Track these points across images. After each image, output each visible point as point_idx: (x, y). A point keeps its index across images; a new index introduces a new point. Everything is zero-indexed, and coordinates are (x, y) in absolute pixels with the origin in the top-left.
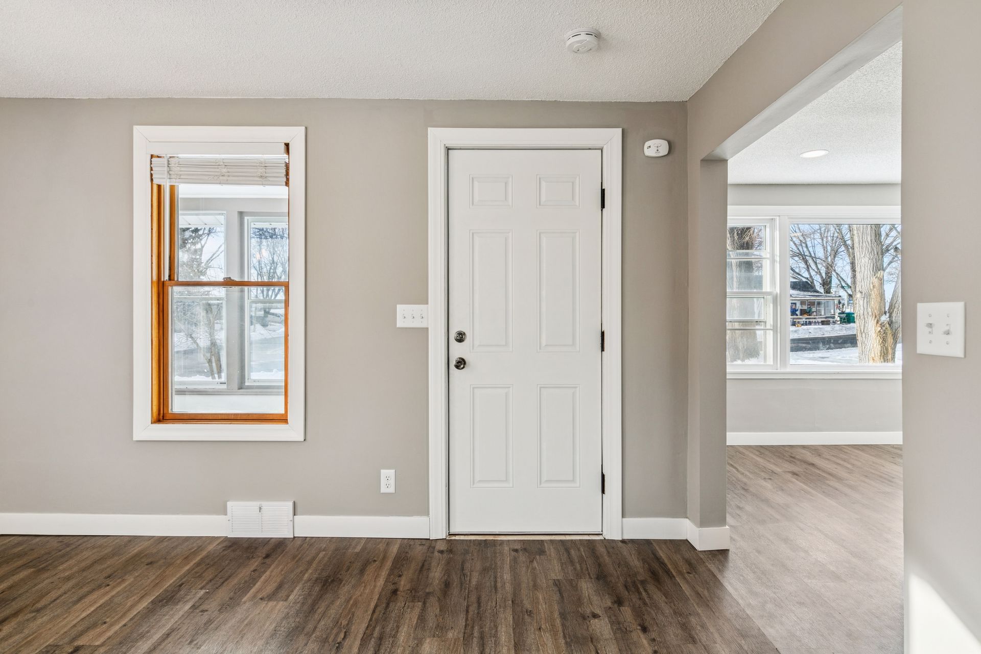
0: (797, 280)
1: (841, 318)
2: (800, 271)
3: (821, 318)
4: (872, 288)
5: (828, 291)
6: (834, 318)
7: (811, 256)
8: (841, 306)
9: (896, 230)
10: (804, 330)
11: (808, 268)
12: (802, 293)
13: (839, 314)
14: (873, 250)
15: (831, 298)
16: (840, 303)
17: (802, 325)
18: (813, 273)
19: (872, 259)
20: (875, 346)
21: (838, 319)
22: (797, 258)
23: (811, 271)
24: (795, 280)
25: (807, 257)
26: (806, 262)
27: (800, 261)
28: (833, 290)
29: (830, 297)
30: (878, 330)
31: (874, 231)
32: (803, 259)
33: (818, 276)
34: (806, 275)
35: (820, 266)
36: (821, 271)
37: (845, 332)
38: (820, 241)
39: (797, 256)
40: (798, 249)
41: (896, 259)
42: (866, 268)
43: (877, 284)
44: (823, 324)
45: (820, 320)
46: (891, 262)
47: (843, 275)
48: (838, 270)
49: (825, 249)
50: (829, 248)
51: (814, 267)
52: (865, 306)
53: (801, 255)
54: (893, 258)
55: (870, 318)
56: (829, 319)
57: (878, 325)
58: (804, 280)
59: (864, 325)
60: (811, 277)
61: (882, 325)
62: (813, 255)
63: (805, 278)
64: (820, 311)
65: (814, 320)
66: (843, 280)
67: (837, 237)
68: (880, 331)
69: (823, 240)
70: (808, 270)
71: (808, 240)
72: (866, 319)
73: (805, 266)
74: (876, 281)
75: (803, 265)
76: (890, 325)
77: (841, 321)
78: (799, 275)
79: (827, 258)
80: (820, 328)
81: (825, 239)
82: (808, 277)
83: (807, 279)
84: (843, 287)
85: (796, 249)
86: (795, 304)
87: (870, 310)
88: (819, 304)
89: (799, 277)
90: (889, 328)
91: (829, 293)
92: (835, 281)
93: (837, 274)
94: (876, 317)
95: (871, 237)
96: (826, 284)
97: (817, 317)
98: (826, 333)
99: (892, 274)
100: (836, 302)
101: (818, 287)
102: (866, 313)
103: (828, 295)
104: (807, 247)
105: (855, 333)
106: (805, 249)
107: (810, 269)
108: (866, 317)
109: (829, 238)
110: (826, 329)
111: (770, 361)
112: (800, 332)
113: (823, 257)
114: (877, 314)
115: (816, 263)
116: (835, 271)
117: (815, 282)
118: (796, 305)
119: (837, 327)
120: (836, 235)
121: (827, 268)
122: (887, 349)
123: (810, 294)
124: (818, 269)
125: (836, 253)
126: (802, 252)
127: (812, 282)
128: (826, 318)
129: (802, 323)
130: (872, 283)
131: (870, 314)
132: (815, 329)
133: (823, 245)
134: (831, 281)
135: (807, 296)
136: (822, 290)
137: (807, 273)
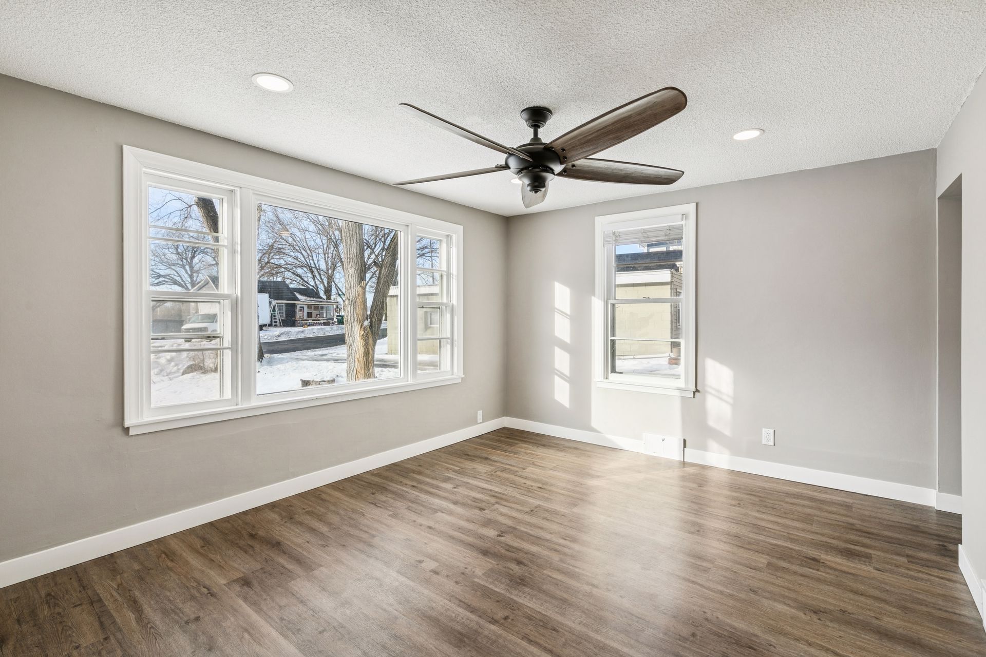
0: (304, 287)
1: (338, 320)
2: (308, 280)
3: (323, 320)
4: (357, 295)
5: (329, 298)
6: (333, 319)
7: (316, 268)
8: (338, 309)
9: (375, 254)
10: (309, 330)
11: (314, 277)
12: (309, 299)
13: (337, 316)
14: (358, 261)
15: (331, 304)
16: (337, 307)
17: (309, 326)
18: (318, 283)
19: (357, 270)
20: (359, 348)
21: (336, 320)
22: (305, 269)
23: (316, 280)
25: (313, 269)
26: (312, 272)
27: (308, 272)
28: (333, 297)
29: (330, 302)
30: (362, 334)
31: (358, 245)
32: (310, 269)
33: (322, 285)
34: (312, 283)
35: (323, 277)
36: (324, 281)
37: (340, 331)
38: (323, 256)
39: (305, 267)
40: (306, 261)
41: (375, 275)
42: (353, 278)
43: (361, 293)
44: (324, 325)
45: (322, 322)
46: (371, 278)
47: (340, 285)
48: (336, 281)
49: (326, 262)
50: (329, 262)
51: (319, 278)
52: (352, 312)
53: (308, 266)
54: (373, 275)
55: (356, 323)
56: (329, 321)
57: (362, 329)
58: (311, 287)
59: (351, 329)
60: (316, 285)
61: (365, 330)
62: (318, 267)
63: (312, 286)
64: (323, 314)
65: (318, 322)
66: (340, 289)
67: (336, 255)
68: (363, 335)
69: (325, 255)
70: (314, 280)
71: (314, 254)
72: (353, 324)
73: (312, 276)
74: (360, 289)
75: (310, 275)
76: (370, 329)
77: (338, 322)
78: (307, 283)
79: (328, 270)
80: (322, 329)
81: (326, 255)
83: (313, 286)
84: (339, 295)
85: (304, 261)
86: (303, 307)
87: (356, 315)
88: (322, 308)
89: (307, 284)
90: (370, 332)
91: (330, 299)
92: (334, 291)
93: (336, 284)
94: (360, 322)
95: (356, 249)
96: (328, 291)
97: (320, 319)
98: (326, 333)
99: (372, 287)
100: (335, 307)
101: (322, 294)
102: (352, 318)
103: (329, 300)
104: (313, 260)
105: (345, 332)
106: (312, 262)
107: (316, 278)
108: (352, 322)
109: (330, 254)
110: (327, 329)
112: (306, 332)
113: (325, 270)
114: (361, 319)
115: (320, 274)
116: (334, 281)
117: (319, 290)
118: (304, 309)
119: (335, 327)
120: (335, 252)
121: (328, 279)
122: (368, 351)
123: (315, 299)
124: (321, 279)
125: (334, 267)
126: (309, 263)
127: (317, 290)
128: (327, 319)
129: (309, 324)
130: (358, 292)
131: (356, 319)
132: (318, 329)
133: (325, 260)
134: (331, 289)
136: (324, 297)
137: (313, 282)
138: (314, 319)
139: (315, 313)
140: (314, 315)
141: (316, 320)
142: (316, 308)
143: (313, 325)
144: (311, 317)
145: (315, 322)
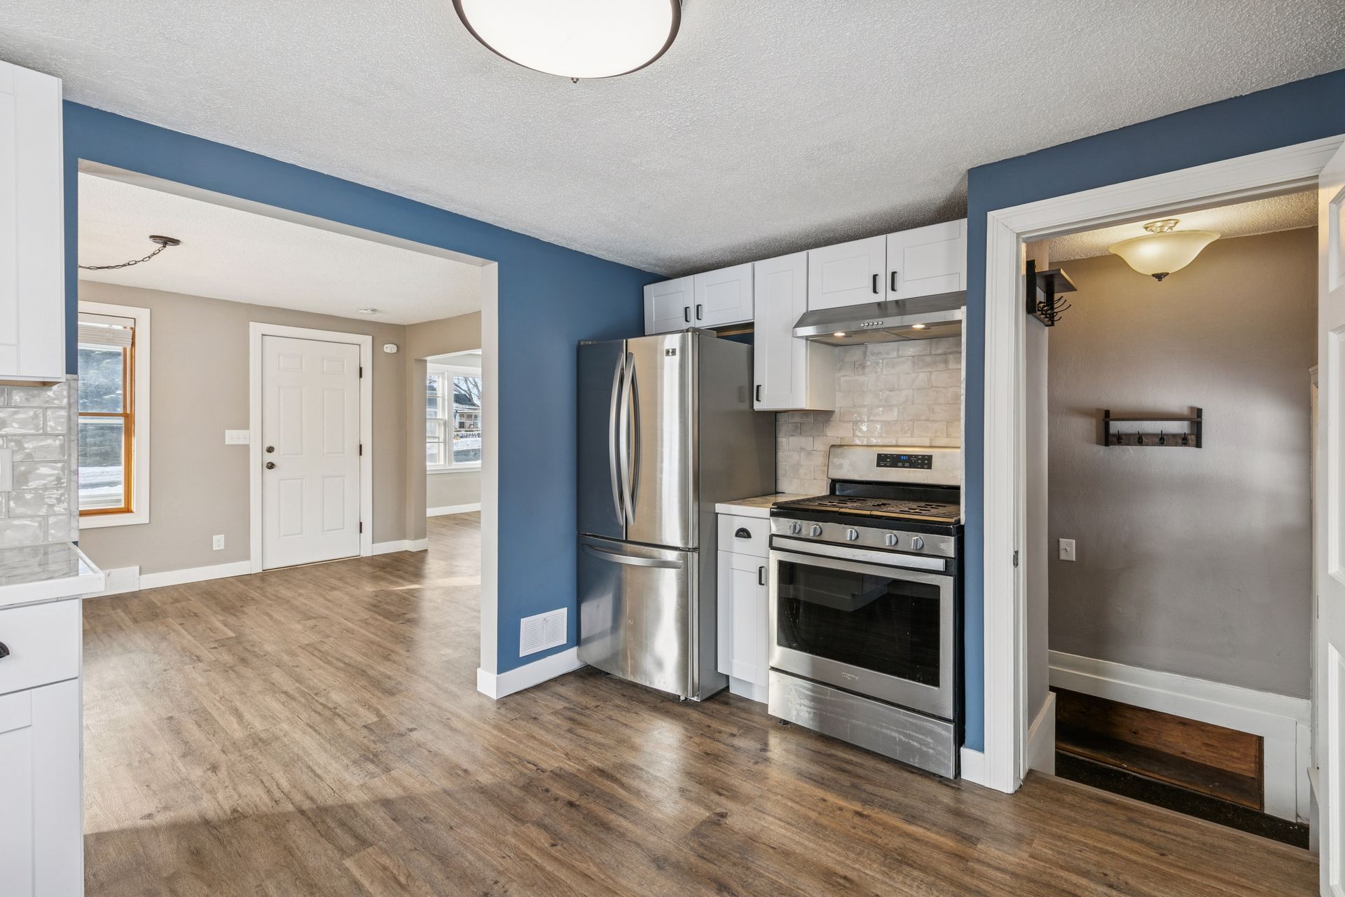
10: (464, 442)
12: (461, 406)
17: (461, 437)
18: (471, 386)
24: (457, 393)
33: (475, 389)
34: (465, 388)
58: (463, 392)
60: (469, 390)
64: (477, 424)
65: (471, 433)
70: (467, 383)
82: (467, 389)
83: (466, 392)
89: (459, 389)
97: (474, 429)
101: (475, 400)
111: (442, 462)
112: (459, 445)
123: (468, 407)
124: (475, 382)
127: (470, 395)
132: (473, 441)
135: (464, 408)
137: (465, 385)
138: (467, 429)
139: (468, 423)
140: (467, 425)
141: (470, 431)
142: (469, 416)
143: (466, 437)
144: (463, 427)
145: (468, 433)
